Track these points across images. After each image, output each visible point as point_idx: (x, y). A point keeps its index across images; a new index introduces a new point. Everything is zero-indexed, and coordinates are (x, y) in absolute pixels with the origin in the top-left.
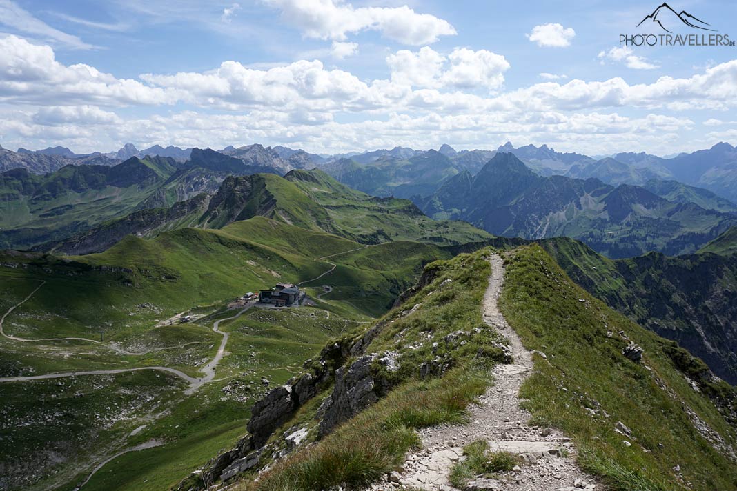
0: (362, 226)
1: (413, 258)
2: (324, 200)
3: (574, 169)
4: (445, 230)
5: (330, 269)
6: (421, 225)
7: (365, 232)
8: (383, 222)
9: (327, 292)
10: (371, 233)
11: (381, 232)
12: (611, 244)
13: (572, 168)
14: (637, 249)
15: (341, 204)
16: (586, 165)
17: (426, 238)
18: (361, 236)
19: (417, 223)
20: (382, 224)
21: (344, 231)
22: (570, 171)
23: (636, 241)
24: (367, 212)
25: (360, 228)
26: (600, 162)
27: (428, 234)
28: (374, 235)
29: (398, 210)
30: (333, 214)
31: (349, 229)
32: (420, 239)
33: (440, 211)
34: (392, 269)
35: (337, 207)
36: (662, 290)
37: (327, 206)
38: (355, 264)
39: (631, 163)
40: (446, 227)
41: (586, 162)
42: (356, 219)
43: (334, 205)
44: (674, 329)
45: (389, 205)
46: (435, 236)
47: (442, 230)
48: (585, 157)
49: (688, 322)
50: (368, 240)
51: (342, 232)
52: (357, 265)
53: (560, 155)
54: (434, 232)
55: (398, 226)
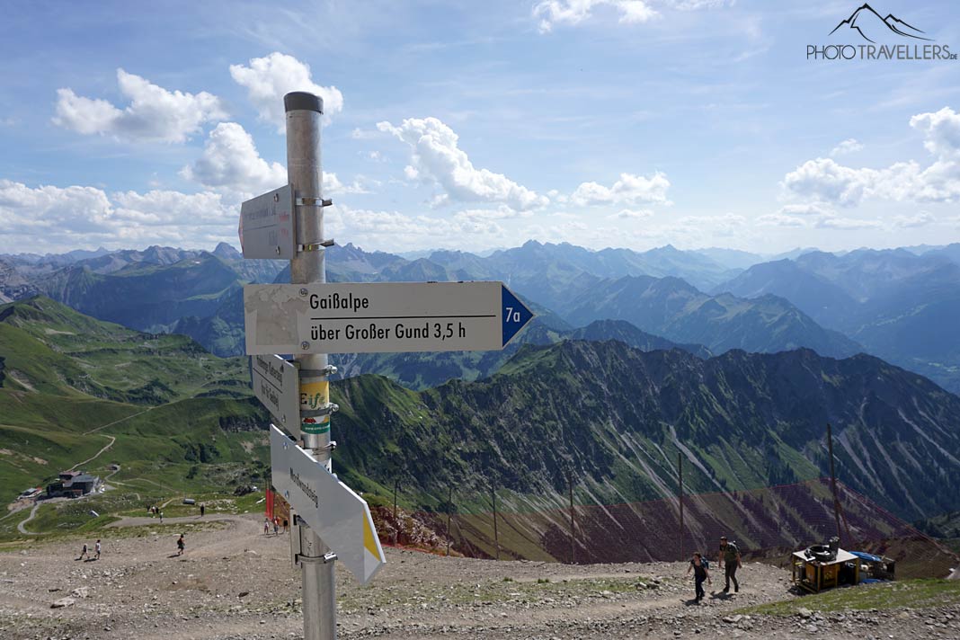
0: (128, 378)
1: (208, 417)
2: (66, 346)
3: (386, 272)
4: (237, 369)
5: (109, 443)
6: (207, 367)
7: (134, 385)
8: (157, 369)
9: (115, 472)
10: (143, 385)
11: (155, 383)
12: (428, 362)
13: (384, 270)
14: (454, 364)
15: (93, 348)
16: (398, 267)
17: (214, 383)
18: (131, 392)
19: (201, 365)
20: (154, 371)
21: (107, 388)
22: (382, 273)
23: (454, 357)
24: (131, 357)
25: (125, 380)
26: (414, 263)
27: (216, 378)
28: (149, 388)
29: (174, 350)
30: (85, 365)
31: (112, 384)
32: (207, 386)
33: (224, 335)
34: (183, 432)
35: (88, 353)
36: (463, 415)
37: (72, 354)
38: (137, 433)
39: (447, 263)
40: (238, 366)
41: (400, 264)
42: (119, 368)
43: (84, 350)
44: (475, 451)
45: (160, 343)
46: (226, 379)
47: (233, 370)
48: (397, 257)
49: (486, 443)
50: (141, 395)
51: (104, 390)
52: (140, 433)
53: (368, 255)
54: (224, 373)
55: (176, 371)
